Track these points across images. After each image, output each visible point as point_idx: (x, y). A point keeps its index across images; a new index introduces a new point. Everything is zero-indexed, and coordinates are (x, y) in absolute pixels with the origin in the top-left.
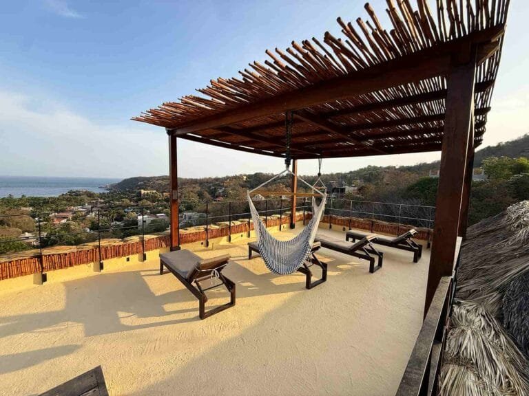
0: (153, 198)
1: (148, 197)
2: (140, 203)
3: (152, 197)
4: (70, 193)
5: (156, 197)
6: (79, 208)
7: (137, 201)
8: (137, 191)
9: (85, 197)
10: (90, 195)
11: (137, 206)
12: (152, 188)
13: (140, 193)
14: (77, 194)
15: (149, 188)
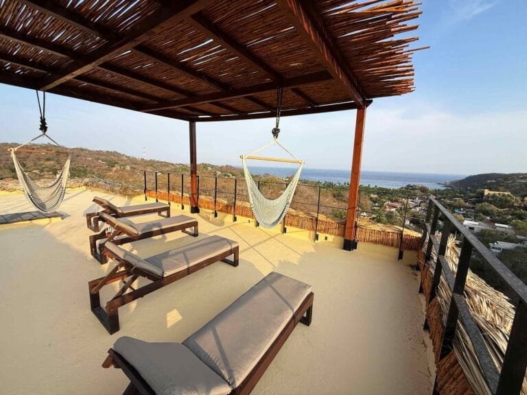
0: (502, 203)
1: (493, 200)
2: (478, 206)
3: (501, 200)
4: (408, 186)
5: (507, 201)
6: (410, 201)
7: (474, 203)
8: (479, 190)
9: (418, 192)
10: (424, 190)
11: (473, 208)
12: (507, 188)
13: (482, 193)
14: (413, 188)
15: (501, 188)
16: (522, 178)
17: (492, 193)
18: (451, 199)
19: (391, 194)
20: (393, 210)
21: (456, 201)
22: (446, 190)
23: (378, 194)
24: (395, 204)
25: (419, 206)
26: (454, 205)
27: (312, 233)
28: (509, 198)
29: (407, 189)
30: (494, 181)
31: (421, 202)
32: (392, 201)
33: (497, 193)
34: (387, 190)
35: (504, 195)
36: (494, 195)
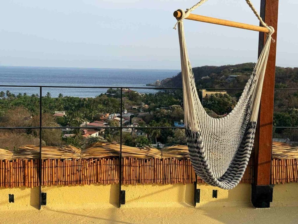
3: (219, 102)
15: (217, 87)
16: (233, 72)
17: (209, 93)
18: (167, 107)
19: (88, 106)
20: (95, 135)
21: (173, 109)
22: (159, 93)
23: (66, 109)
24: (96, 124)
25: (130, 123)
26: (173, 115)
27: (186, 189)
28: (226, 99)
29: (109, 96)
30: (208, 77)
31: (132, 117)
32: (91, 120)
33: (214, 93)
34: (80, 100)
35: (221, 96)
36: (212, 96)
